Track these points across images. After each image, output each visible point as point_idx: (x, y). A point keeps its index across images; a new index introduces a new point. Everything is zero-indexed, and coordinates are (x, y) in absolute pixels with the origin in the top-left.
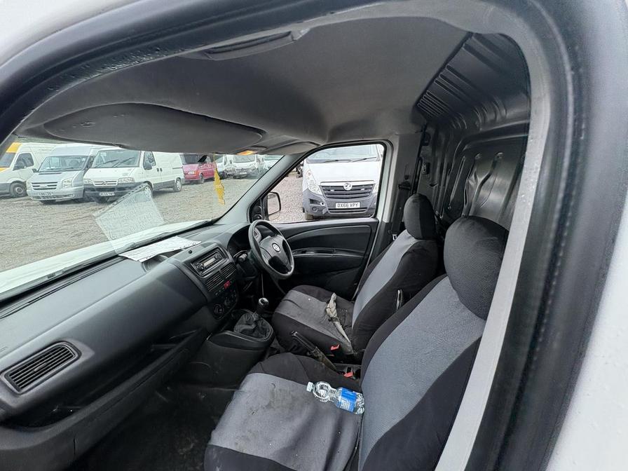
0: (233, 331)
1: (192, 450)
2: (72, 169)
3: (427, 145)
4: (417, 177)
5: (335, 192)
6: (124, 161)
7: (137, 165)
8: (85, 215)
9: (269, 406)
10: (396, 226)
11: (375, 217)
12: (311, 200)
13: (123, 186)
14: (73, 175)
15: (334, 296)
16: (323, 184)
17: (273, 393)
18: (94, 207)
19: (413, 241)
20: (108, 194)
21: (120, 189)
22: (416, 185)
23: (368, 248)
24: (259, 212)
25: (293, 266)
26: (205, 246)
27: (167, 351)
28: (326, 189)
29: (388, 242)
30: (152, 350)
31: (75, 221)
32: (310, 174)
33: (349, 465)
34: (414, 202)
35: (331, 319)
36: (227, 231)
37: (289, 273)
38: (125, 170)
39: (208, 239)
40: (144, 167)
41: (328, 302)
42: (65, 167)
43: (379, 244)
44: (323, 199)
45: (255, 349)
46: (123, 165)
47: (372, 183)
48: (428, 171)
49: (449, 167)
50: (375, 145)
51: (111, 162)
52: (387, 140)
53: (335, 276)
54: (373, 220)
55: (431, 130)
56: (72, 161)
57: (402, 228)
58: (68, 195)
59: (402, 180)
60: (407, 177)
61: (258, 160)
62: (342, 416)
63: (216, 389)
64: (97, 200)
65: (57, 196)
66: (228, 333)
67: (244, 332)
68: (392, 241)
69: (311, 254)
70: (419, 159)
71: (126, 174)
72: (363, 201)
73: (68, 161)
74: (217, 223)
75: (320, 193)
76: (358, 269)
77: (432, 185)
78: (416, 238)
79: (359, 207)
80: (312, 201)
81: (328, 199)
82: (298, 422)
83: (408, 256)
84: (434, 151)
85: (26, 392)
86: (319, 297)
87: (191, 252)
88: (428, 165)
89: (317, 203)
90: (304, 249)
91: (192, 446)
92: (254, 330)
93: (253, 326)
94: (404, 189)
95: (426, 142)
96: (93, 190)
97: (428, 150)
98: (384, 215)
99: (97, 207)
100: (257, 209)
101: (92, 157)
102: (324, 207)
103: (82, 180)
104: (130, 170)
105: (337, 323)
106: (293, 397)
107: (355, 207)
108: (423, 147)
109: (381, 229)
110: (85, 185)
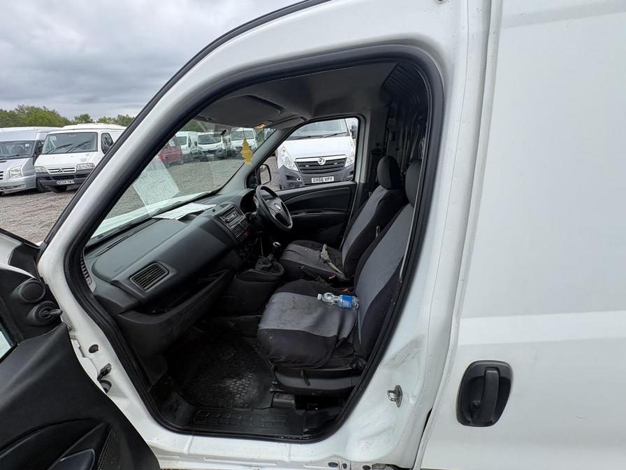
0: (254, 268)
1: (234, 356)
2: (18, 157)
3: (392, 117)
4: (385, 144)
5: (310, 168)
6: (80, 146)
7: (95, 149)
8: (45, 206)
9: (294, 308)
10: (371, 185)
11: (353, 180)
12: (287, 176)
13: (84, 172)
14: (22, 163)
15: (325, 246)
16: (298, 160)
17: (294, 302)
18: (53, 198)
19: (385, 191)
20: (67, 182)
21: (79, 176)
22: (385, 150)
23: (350, 205)
24: (254, 182)
25: (291, 222)
26: (223, 206)
27: (210, 282)
28: (301, 165)
29: (365, 198)
30: (199, 282)
31: (36, 213)
32: (284, 151)
33: (352, 334)
34: (384, 161)
35: (326, 262)
36: (238, 195)
37: (290, 227)
38: (83, 155)
39: (224, 201)
40: (103, 151)
41: (321, 251)
42: (7, 155)
43: (359, 201)
44: (299, 174)
45: (273, 281)
46: (78, 149)
47: (344, 157)
48: (394, 139)
49: (409, 133)
50: (343, 120)
51: (64, 146)
52: (361, 115)
53: (324, 232)
54: (351, 183)
55: (394, 105)
56: (14, 148)
57: (377, 185)
58: (19, 186)
59: (374, 147)
60: (378, 144)
61: (225, 141)
62: (344, 311)
63: (243, 317)
64: (54, 189)
65: (6, 188)
66: (251, 270)
67: (263, 269)
68: (368, 198)
69: (303, 214)
70: (387, 129)
71: (85, 160)
72: (337, 175)
73: (10, 148)
74: (219, 193)
75: (296, 169)
76: (342, 224)
77: (397, 150)
78: (388, 189)
79: (333, 180)
80: (289, 177)
81: (306, 175)
82: (315, 315)
83: (382, 202)
84: (398, 121)
85: (148, 288)
86: (312, 247)
87: (214, 211)
88: (394, 133)
89: (293, 179)
90: (297, 211)
91: (233, 355)
92: (270, 267)
93: (270, 265)
94: (375, 154)
95: (392, 114)
96: (48, 178)
97: (393, 121)
98: (360, 178)
99: (56, 197)
100: (252, 179)
101: (40, 141)
102: (301, 183)
103: (34, 168)
104: (87, 155)
105: (331, 264)
106: (309, 304)
107: (329, 181)
108: (390, 119)
109: (360, 189)
110: (37, 173)
